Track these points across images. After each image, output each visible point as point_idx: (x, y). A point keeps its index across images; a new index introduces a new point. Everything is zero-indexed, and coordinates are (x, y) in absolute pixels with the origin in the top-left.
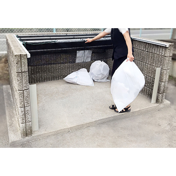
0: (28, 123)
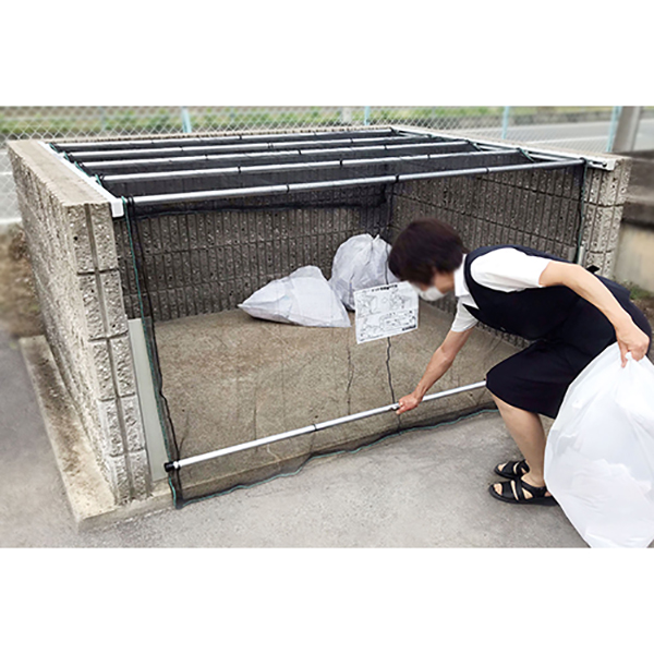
0: (134, 454)
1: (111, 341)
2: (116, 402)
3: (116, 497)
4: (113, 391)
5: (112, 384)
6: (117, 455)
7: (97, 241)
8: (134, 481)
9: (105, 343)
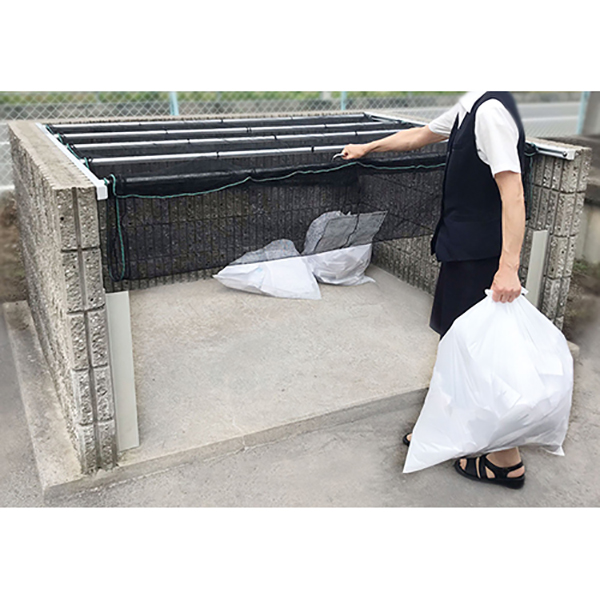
0: (103, 424)
1: (89, 313)
2: (89, 372)
3: (83, 466)
4: (87, 362)
5: (86, 355)
6: (86, 424)
7: (81, 222)
8: (101, 451)
9: (82, 316)
